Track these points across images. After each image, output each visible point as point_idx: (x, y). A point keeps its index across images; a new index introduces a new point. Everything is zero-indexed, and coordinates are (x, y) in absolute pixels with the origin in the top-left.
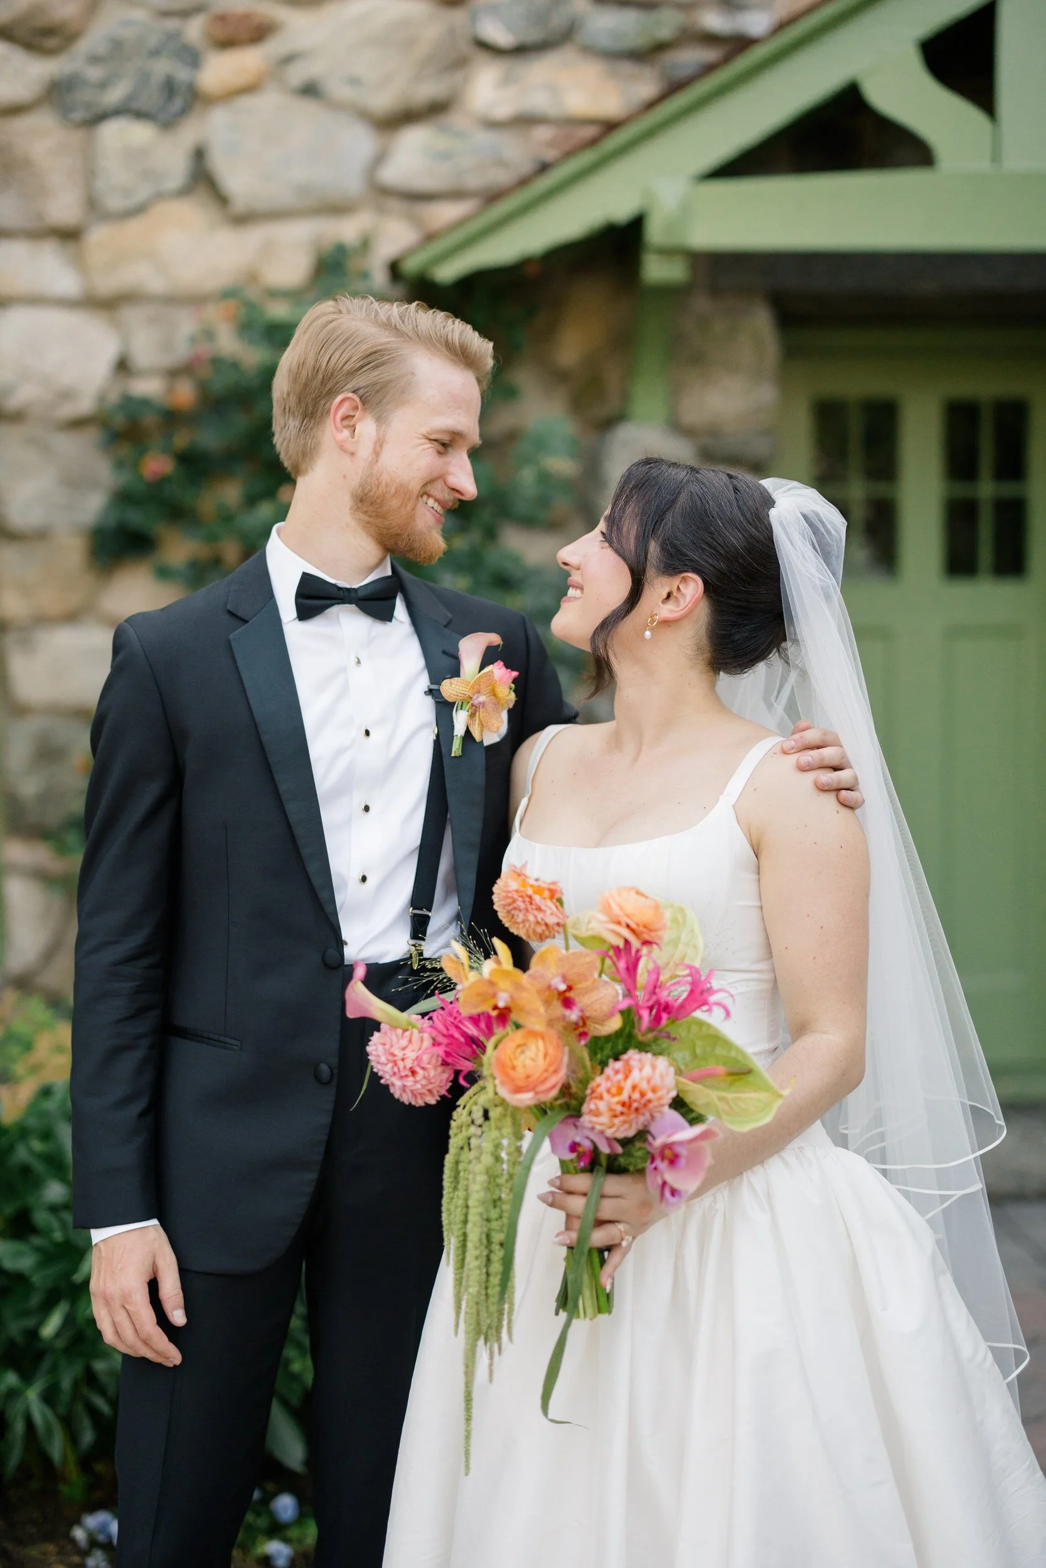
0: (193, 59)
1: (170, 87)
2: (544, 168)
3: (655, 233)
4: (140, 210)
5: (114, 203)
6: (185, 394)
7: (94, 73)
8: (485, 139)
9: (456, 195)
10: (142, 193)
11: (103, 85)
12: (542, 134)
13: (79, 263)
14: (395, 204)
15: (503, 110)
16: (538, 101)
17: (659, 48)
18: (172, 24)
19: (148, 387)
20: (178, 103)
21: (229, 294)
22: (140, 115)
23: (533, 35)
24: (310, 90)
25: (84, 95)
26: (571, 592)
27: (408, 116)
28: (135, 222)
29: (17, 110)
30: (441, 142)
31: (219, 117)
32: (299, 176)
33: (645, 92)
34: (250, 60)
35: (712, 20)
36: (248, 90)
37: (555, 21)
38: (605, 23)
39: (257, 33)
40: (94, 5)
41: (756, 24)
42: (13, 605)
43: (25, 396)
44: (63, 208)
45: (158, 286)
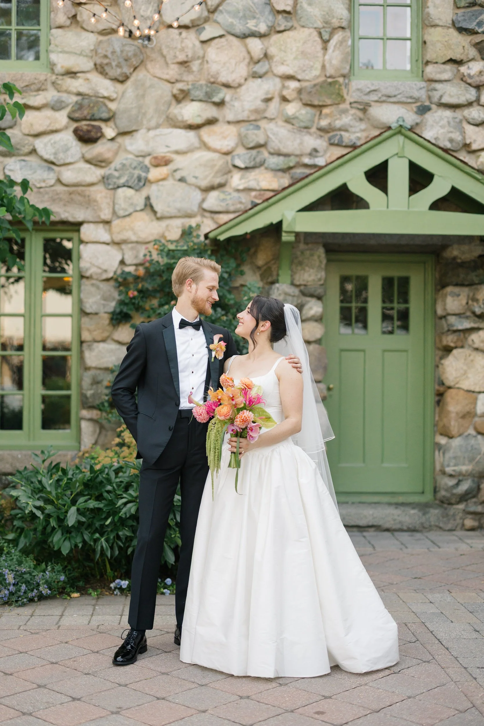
0: (147, 170)
1: (139, 179)
2: (255, 205)
3: (285, 227)
4: (129, 215)
5: (121, 213)
6: (141, 271)
7: (116, 174)
8: (236, 194)
9: (227, 212)
10: (131, 210)
11: (118, 178)
12: (253, 194)
13: (110, 231)
14: (207, 214)
15: (241, 187)
16: (252, 184)
17: (290, 168)
18: (141, 159)
19: (130, 269)
20: (141, 184)
21: (156, 241)
22: (130, 187)
23: (252, 164)
24: (182, 180)
25: (113, 181)
26: (240, 324)
27: (212, 188)
28: (128, 219)
29: (92, 184)
30: (222, 196)
31: (154, 187)
32: (178, 205)
33: (286, 181)
34: (163, 171)
35: (306, 160)
36: (164, 179)
37: (258, 160)
38: (274, 161)
39: (167, 162)
40: (116, 153)
41: (321, 161)
42: (86, 336)
43: (92, 271)
44: (106, 215)
45: (134, 238)
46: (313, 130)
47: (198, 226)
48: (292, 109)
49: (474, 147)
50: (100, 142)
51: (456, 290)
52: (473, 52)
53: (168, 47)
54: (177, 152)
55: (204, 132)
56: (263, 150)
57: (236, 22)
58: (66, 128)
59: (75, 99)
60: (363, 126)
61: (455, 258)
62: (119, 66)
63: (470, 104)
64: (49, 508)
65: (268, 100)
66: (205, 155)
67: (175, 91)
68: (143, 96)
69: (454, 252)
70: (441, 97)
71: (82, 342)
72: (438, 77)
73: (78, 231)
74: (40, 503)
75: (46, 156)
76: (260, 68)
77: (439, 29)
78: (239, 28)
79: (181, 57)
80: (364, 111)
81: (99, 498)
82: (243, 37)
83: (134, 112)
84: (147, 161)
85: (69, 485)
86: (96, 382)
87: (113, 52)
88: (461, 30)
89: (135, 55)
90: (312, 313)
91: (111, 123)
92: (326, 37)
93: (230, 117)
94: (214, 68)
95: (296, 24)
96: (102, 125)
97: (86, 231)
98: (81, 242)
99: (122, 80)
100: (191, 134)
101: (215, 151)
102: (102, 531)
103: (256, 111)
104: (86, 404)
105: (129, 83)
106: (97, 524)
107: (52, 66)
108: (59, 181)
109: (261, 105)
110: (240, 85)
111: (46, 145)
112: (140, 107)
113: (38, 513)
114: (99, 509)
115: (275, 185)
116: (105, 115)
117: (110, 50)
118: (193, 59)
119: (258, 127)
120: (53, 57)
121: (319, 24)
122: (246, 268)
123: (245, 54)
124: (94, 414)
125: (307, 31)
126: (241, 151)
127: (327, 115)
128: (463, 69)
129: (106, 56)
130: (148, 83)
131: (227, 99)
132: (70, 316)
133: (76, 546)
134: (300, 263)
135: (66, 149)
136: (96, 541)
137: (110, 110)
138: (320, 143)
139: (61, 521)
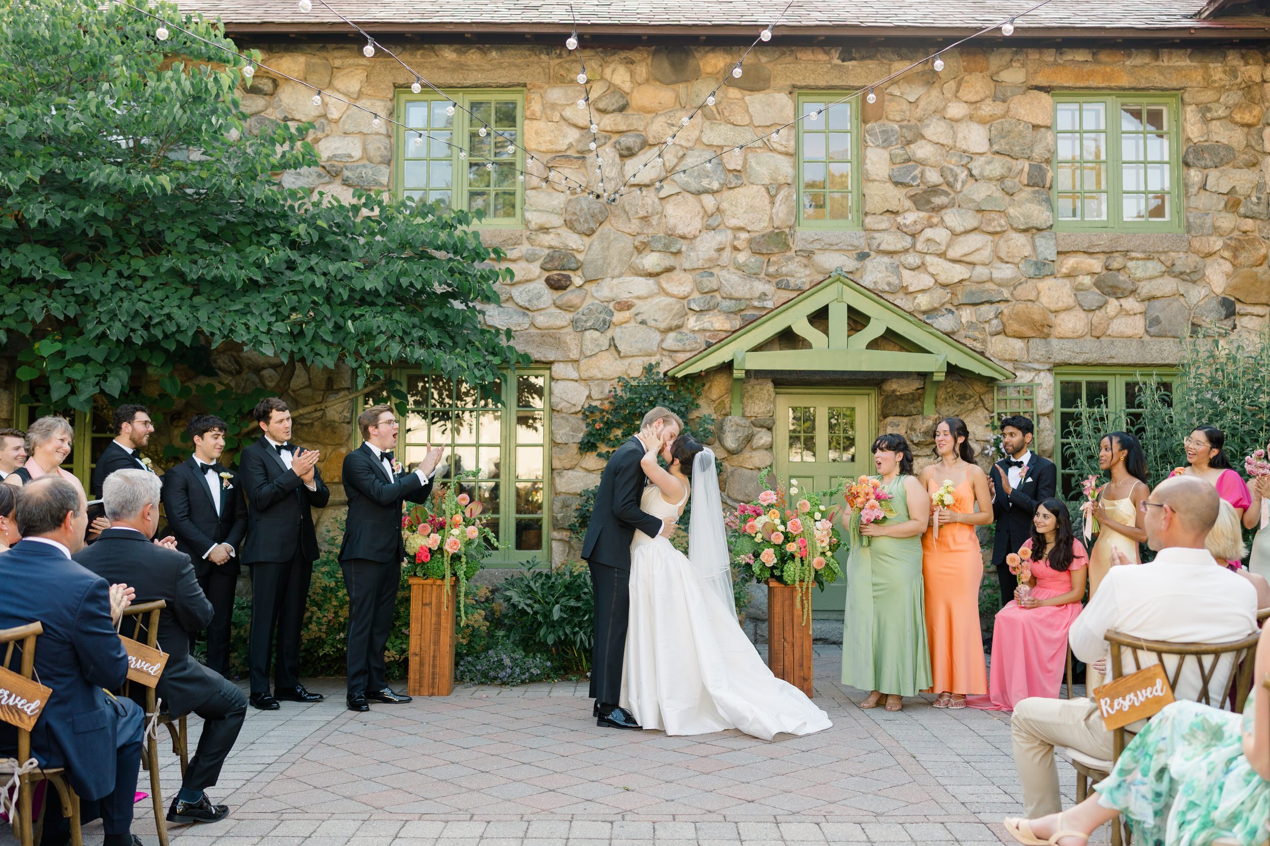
0: (611, 314)
1: (604, 321)
2: (709, 345)
3: (735, 365)
4: (595, 355)
5: (588, 353)
6: (607, 406)
7: (584, 318)
8: (691, 335)
9: (684, 351)
10: (596, 350)
11: (586, 322)
12: (708, 334)
13: (578, 370)
14: (666, 354)
15: (696, 328)
16: (707, 326)
17: (742, 311)
18: (606, 304)
19: (596, 403)
20: (606, 326)
21: (620, 379)
22: (596, 330)
23: (706, 307)
24: (643, 322)
25: (580, 324)
27: (670, 329)
28: (594, 358)
29: (563, 327)
30: (679, 337)
31: (618, 330)
32: (640, 346)
33: (737, 323)
34: (627, 314)
35: (756, 304)
36: (626, 322)
37: (712, 304)
38: (726, 304)
39: (629, 307)
40: (584, 299)
41: (769, 304)
42: (557, 464)
43: (562, 405)
44: (574, 355)
45: (599, 376)
46: (762, 275)
47: (658, 364)
48: (742, 257)
49: (911, 289)
50: (569, 289)
51: (896, 419)
52: (908, 204)
53: (630, 204)
54: (638, 298)
55: (663, 279)
56: (716, 294)
57: (691, 181)
58: (539, 277)
59: (547, 251)
60: (808, 272)
61: (894, 391)
62: (586, 221)
63: (906, 251)
64: (537, 606)
65: (720, 250)
66: (665, 300)
67: (636, 243)
68: (608, 248)
69: (893, 386)
70: (879, 245)
71: (552, 470)
72: (876, 227)
73: (550, 369)
74: (529, 602)
75: (521, 303)
76: (713, 222)
77: (876, 183)
78: (694, 186)
79: (642, 213)
80: (809, 257)
81: (578, 599)
82: (699, 193)
83: (600, 262)
84: (611, 306)
85: (552, 587)
86: (565, 506)
87: (581, 210)
88: (897, 184)
89: (601, 212)
90: (762, 442)
91: (579, 272)
92: (773, 192)
93: (687, 266)
94: (672, 222)
95: (745, 182)
96: (571, 274)
97: (558, 369)
98: (552, 379)
99: (590, 233)
100: (651, 282)
101: (673, 296)
102: (580, 625)
103: (710, 260)
104: (556, 525)
105: (595, 236)
106: (576, 620)
107: (526, 223)
108: (533, 324)
109: (715, 255)
110: (695, 237)
111: (521, 293)
112: (605, 258)
113: (529, 610)
114: (578, 608)
115: (727, 326)
116: (573, 266)
117: (578, 208)
118: (653, 214)
119: (712, 274)
120: (528, 215)
121: (767, 181)
122: (701, 402)
123: (699, 208)
124: (565, 535)
125: (755, 188)
126: (696, 295)
127: (775, 263)
128: (899, 219)
129: (574, 213)
130: (612, 237)
131: (684, 249)
132: (542, 445)
133: (559, 637)
134: (751, 397)
135: (539, 297)
136: (575, 634)
137: (578, 261)
138: (769, 288)
139: (547, 615)
